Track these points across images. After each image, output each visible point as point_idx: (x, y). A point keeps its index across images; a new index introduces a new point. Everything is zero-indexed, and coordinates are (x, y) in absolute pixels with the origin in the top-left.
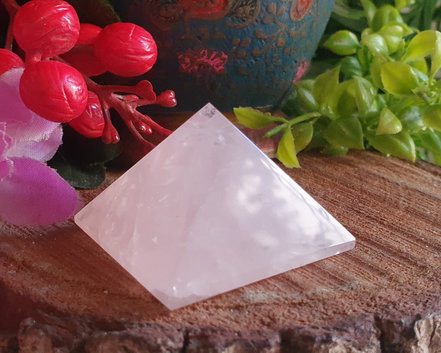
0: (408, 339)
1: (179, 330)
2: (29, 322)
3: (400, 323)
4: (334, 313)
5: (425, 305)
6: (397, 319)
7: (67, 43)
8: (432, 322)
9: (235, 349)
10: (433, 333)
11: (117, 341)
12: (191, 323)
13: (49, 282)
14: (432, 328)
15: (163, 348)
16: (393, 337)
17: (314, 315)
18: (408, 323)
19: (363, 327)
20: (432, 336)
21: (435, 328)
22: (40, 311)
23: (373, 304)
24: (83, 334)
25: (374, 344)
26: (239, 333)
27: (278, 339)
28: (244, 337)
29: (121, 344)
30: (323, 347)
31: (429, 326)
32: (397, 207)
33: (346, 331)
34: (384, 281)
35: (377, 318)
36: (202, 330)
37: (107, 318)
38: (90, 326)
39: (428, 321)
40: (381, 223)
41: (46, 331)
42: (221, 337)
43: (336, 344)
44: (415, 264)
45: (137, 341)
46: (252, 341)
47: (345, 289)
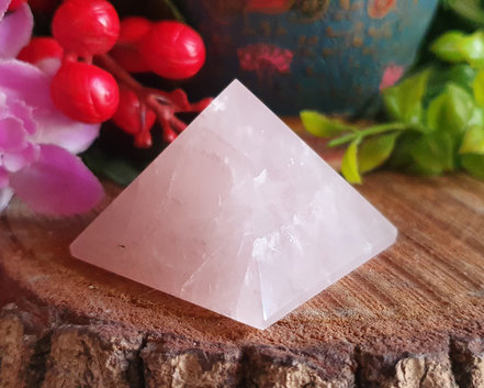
0: (387, 378)
1: (139, 332)
2: (10, 306)
3: (381, 359)
4: (312, 337)
5: (422, 344)
6: (379, 353)
7: (102, 46)
8: (422, 363)
9: (187, 358)
10: (425, 376)
11: (76, 334)
12: (156, 328)
13: (44, 271)
14: (423, 370)
15: (114, 347)
16: (370, 373)
17: (288, 337)
18: (391, 361)
19: (336, 356)
20: (422, 380)
21: (427, 370)
22: (23, 298)
23: (361, 334)
24: (53, 324)
25: (345, 377)
26: (198, 343)
27: (237, 354)
28: (202, 347)
29: (80, 338)
30: (280, 369)
31: (419, 367)
32: (458, 237)
33: (314, 357)
34: (389, 312)
35: (357, 350)
36: (163, 335)
37: (78, 312)
38: (62, 317)
39: (417, 361)
40: (427, 252)
41: (20, 317)
42: (177, 344)
43: (296, 368)
44: (439, 300)
45: (93, 336)
46: (207, 353)
47: (338, 315)
